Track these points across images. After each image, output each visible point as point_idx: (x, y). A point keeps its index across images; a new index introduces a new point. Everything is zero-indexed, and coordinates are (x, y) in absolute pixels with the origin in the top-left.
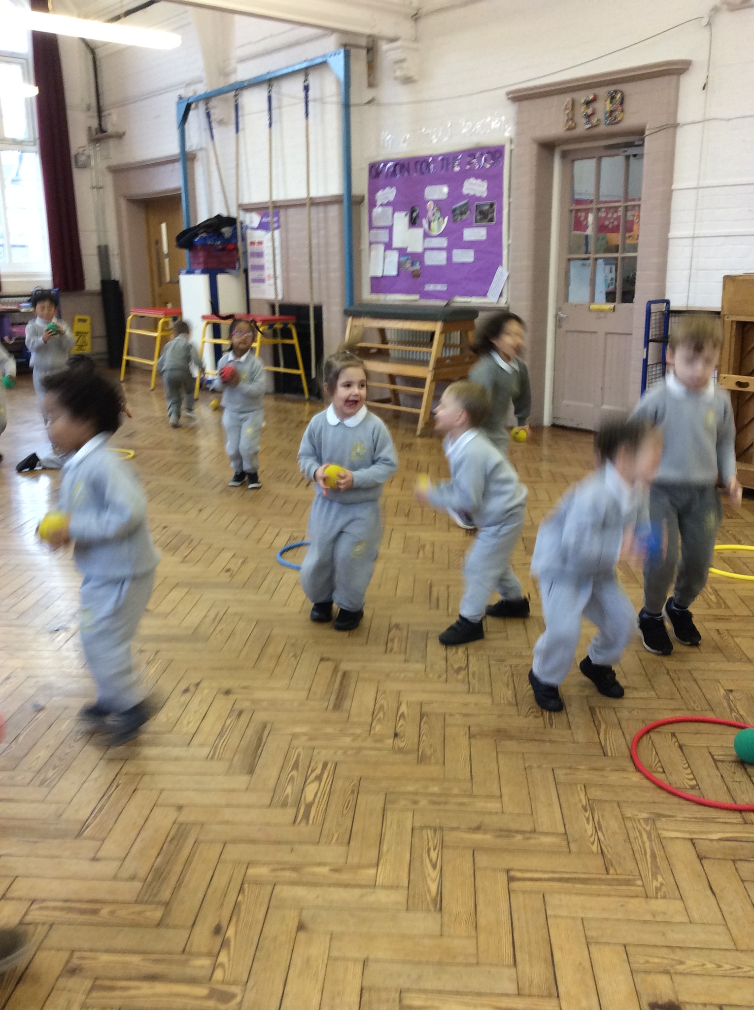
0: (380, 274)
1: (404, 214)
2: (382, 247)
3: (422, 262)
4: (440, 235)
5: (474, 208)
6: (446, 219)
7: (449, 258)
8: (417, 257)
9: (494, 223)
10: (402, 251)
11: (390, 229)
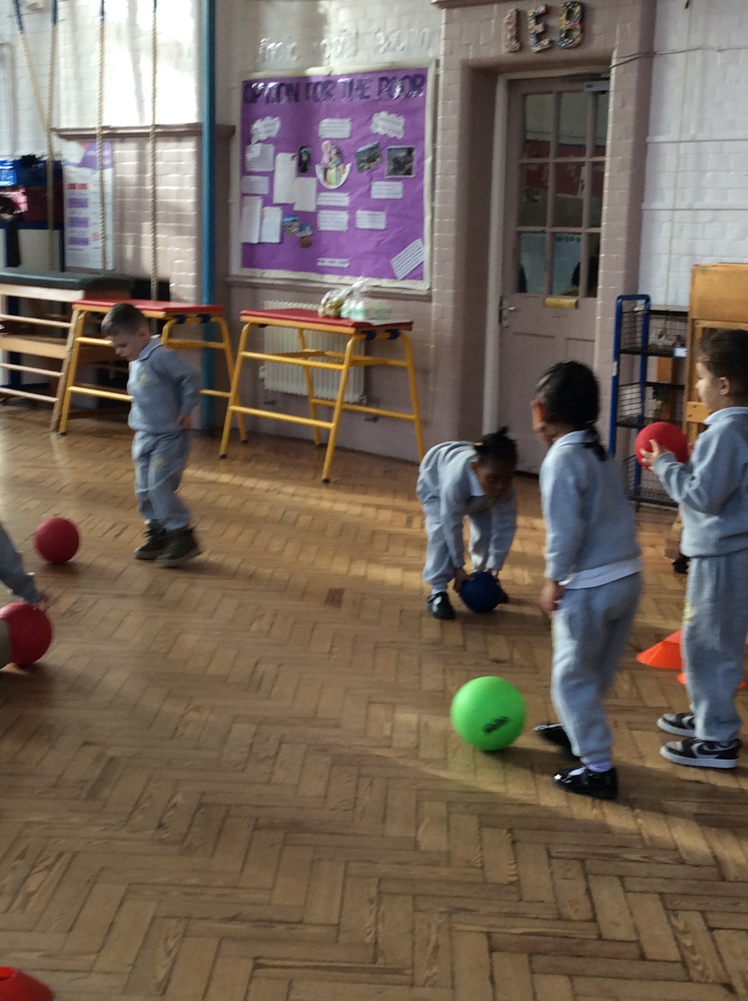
0: (255, 241)
1: (289, 156)
2: (259, 202)
3: (314, 225)
4: (339, 189)
5: (385, 153)
6: (348, 166)
7: (352, 222)
8: (308, 219)
9: (412, 176)
10: (287, 209)
11: (271, 175)
